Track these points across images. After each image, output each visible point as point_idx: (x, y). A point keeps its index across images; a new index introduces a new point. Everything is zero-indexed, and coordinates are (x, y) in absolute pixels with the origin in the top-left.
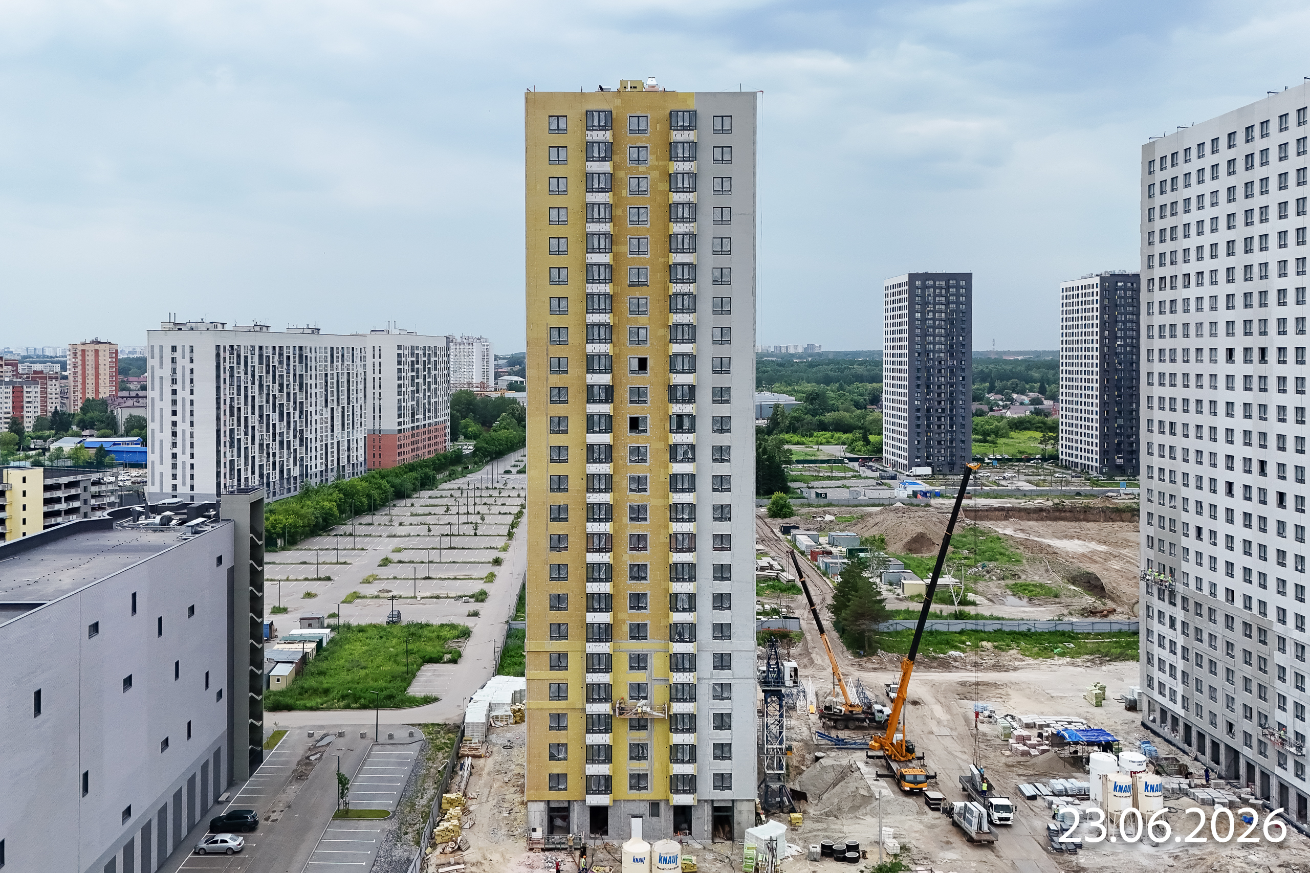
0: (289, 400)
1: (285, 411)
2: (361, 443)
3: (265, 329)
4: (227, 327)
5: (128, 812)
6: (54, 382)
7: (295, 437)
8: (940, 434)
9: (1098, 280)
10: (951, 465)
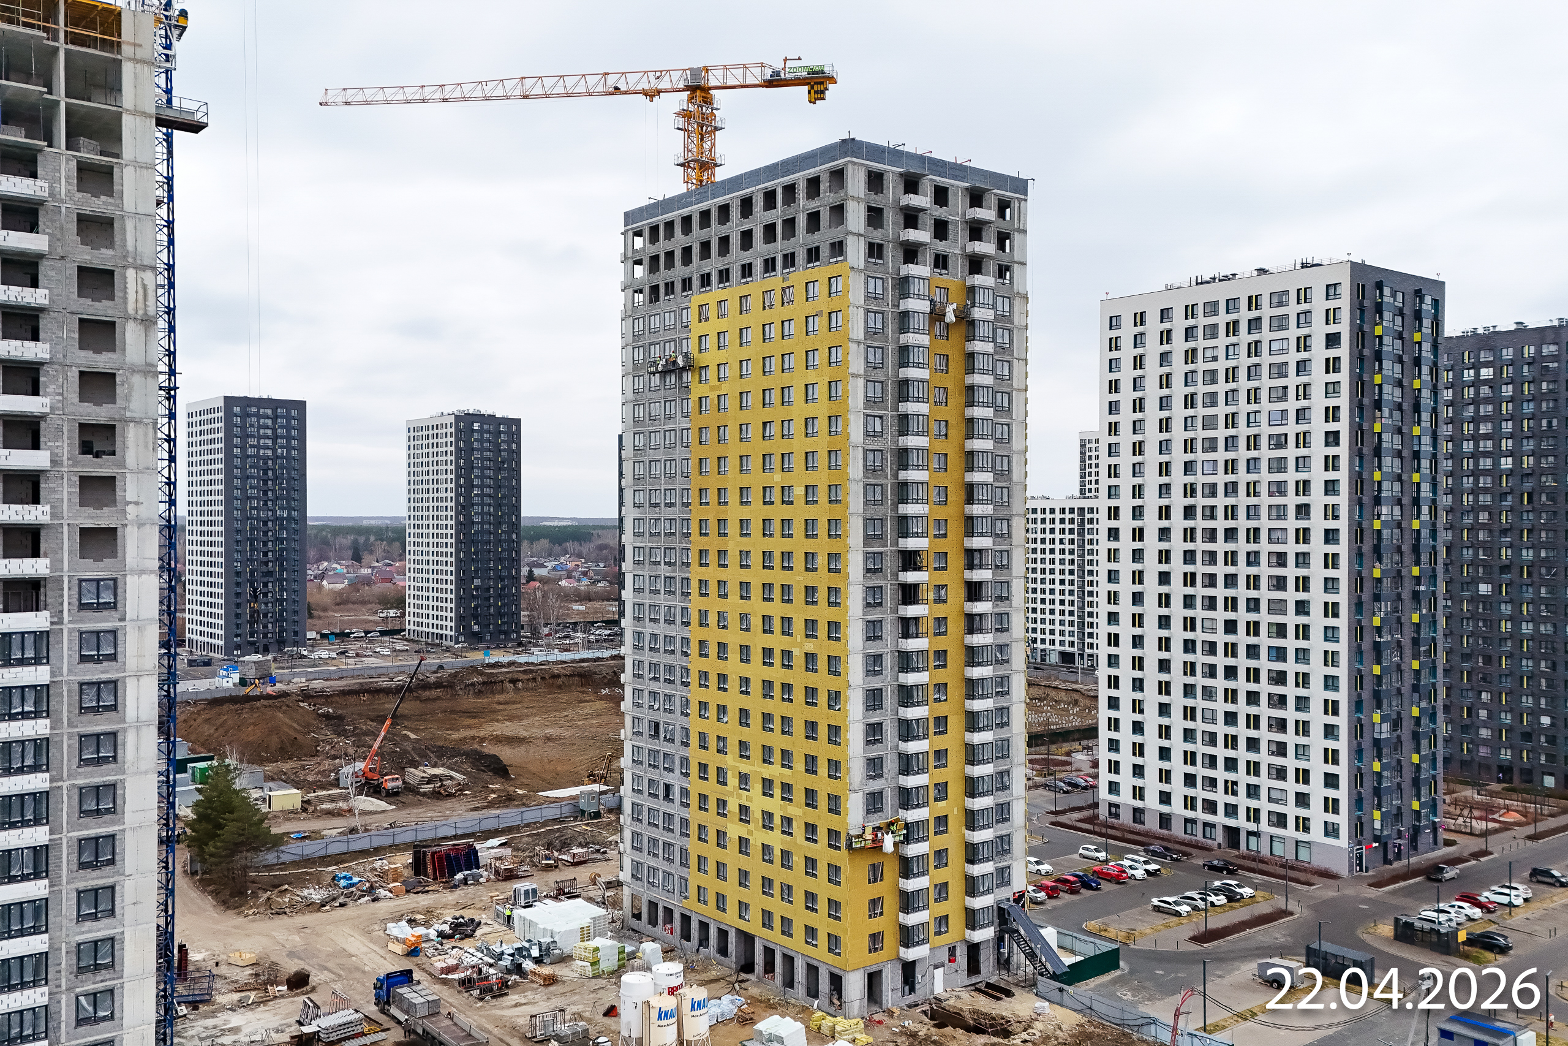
8: (266, 604)
9: (452, 419)
10: (281, 643)
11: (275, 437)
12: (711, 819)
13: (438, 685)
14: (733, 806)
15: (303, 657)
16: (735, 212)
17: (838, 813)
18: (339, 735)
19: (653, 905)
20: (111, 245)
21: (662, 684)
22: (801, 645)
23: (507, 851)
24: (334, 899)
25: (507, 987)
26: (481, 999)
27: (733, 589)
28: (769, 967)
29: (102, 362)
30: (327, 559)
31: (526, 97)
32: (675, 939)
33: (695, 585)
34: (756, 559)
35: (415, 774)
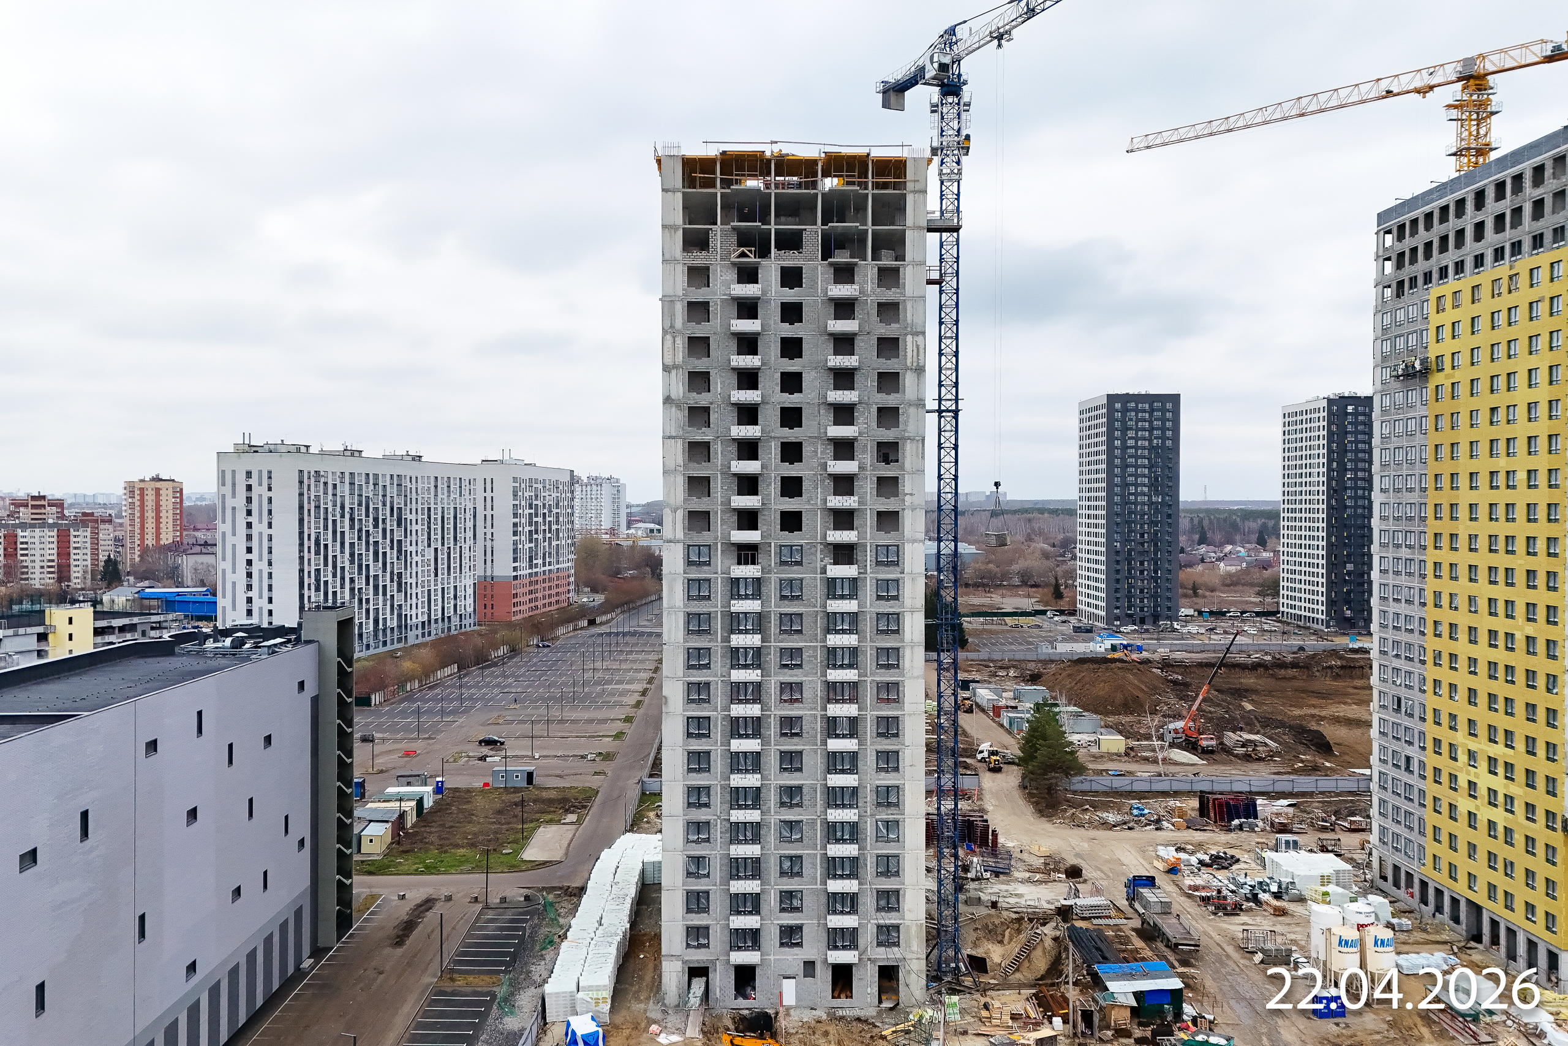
0: (384, 537)
1: (381, 551)
2: (470, 591)
3: (357, 454)
4: (311, 450)
5: (192, 968)
6: (107, 526)
7: (392, 581)
8: (1143, 581)
9: (1325, 403)
10: (1156, 618)
11: (1151, 429)
12: (1443, 791)
13: (1294, 665)
14: (1462, 782)
15: (1174, 630)
16: (1470, 206)
17: (1555, 795)
18: (1181, 699)
19: (1396, 868)
20: (898, 321)
21: (1403, 661)
22: (1521, 629)
23: (1291, 810)
24: (1125, 823)
25: (1241, 910)
26: (1215, 914)
27: (1463, 572)
28: (1495, 941)
29: (890, 400)
30: (1232, 543)
31: (1302, 115)
32: (1415, 903)
33: (1430, 567)
34: (1482, 543)
35: (1231, 738)
